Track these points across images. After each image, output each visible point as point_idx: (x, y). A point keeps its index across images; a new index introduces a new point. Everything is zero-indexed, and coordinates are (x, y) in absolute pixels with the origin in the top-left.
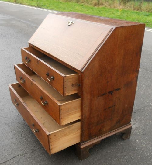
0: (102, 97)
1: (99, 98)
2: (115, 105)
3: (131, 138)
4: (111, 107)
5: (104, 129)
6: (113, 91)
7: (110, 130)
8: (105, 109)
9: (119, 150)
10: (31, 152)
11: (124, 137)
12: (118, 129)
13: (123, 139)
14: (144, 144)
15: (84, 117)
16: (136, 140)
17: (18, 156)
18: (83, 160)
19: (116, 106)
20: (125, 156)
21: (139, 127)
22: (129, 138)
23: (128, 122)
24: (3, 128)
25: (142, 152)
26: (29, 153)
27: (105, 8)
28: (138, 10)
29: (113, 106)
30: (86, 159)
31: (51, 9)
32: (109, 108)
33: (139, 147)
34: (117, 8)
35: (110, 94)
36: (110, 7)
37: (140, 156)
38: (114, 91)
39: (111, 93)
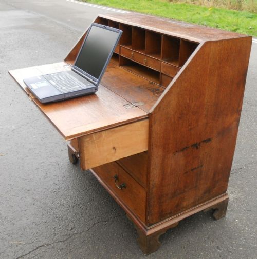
0: (181, 153)
1: (177, 154)
2: (202, 166)
3: (227, 216)
4: (196, 168)
5: (185, 204)
6: (200, 143)
7: (195, 204)
8: (187, 172)
9: (208, 238)
10: (65, 239)
11: (215, 215)
12: (206, 202)
13: (214, 219)
14: (248, 227)
15: (153, 185)
16: (235, 220)
17: (43, 246)
18: (150, 254)
19: (204, 166)
20: (218, 248)
21: (239, 198)
22: (224, 216)
23: (223, 191)
24: (20, 197)
25: (245, 240)
26: (61, 241)
27: (187, 4)
28: (236, 9)
29: (198, 167)
30: (154, 253)
31: (103, 5)
32: (192, 170)
33: (240, 233)
34: (204, 5)
35: (195, 148)
36: (194, 3)
37: (241, 249)
38: (202, 143)
39: (196, 146)
